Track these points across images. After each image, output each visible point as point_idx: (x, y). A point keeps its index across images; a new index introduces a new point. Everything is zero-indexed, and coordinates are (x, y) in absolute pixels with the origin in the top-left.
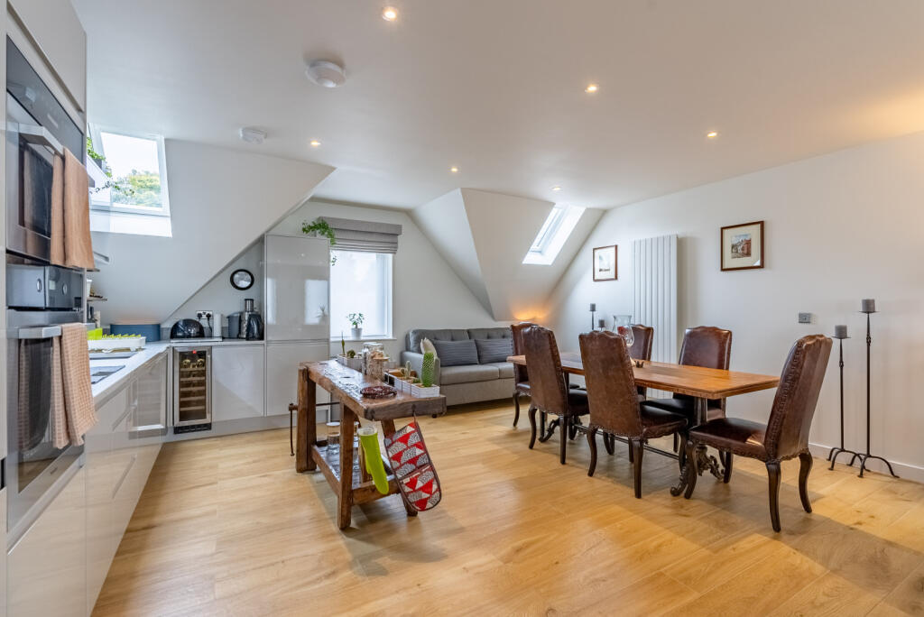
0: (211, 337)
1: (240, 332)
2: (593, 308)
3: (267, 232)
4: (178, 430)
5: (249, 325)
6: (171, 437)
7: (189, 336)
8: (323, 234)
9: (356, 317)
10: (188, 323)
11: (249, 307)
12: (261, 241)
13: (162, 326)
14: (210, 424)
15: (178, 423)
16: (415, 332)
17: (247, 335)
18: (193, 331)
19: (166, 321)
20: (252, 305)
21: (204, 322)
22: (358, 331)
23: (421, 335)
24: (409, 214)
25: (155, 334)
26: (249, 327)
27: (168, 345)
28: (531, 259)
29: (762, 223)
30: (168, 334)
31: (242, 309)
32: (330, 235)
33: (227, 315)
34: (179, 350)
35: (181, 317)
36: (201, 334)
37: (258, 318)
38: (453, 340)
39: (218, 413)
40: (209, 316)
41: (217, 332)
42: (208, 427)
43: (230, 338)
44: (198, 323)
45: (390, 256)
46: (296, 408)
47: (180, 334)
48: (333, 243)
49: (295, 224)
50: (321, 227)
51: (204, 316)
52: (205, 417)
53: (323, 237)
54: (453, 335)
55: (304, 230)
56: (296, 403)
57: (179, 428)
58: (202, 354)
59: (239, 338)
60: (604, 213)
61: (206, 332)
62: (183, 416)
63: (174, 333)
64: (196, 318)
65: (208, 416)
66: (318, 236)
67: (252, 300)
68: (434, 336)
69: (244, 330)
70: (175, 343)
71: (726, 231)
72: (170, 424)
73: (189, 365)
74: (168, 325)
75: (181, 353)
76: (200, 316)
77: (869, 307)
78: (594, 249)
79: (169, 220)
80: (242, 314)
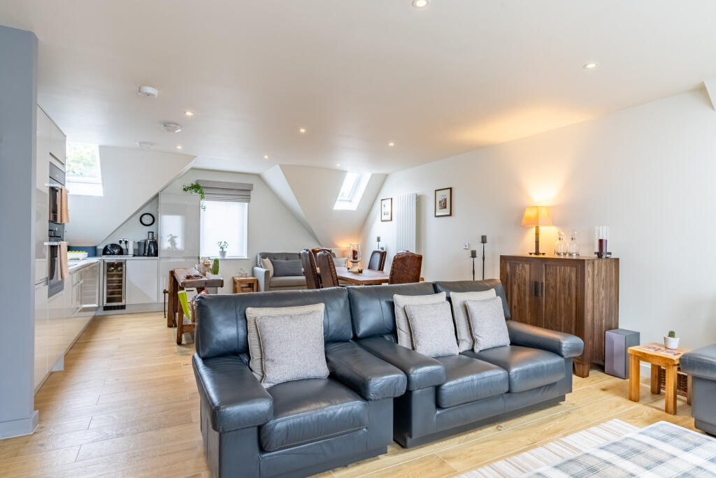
0: (127, 254)
1: (145, 252)
2: (379, 240)
3: (161, 191)
4: (106, 308)
5: (149, 247)
6: (101, 312)
7: (114, 254)
8: (196, 192)
9: (223, 244)
10: (113, 246)
11: (150, 236)
12: (157, 196)
13: (98, 248)
14: (125, 306)
15: (105, 304)
16: (261, 254)
17: (148, 254)
18: (116, 251)
19: (100, 244)
20: (153, 235)
21: (123, 246)
22: (223, 253)
23: (264, 256)
24: (259, 176)
25: (93, 252)
26: (150, 249)
27: (100, 258)
28: (339, 206)
29: (451, 189)
30: (101, 252)
31: (146, 238)
32: (201, 192)
33: (137, 241)
34: (107, 261)
35: (109, 242)
36: (121, 252)
37: (155, 243)
38: (287, 260)
39: (129, 298)
40: (126, 242)
41: (131, 252)
42: (123, 307)
43: (139, 256)
44: (119, 246)
45: (246, 204)
46: (167, 292)
47: (108, 253)
48: (202, 198)
49: (179, 185)
50: (196, 187)
51: (123, 242)
52: (121, 301)
53: (197, 194)
54: (287, 256)
55: (184, 189)
56: (167, 290)
57: (107, 307)
58: (120, 264)
59: (144, 255)
60: (386, 176)
61: (124, 252)
62: (109, 300)
63: (105, 252)
64: (118, 243)
65: (123, 301)
66: (194, 193)
67: (153, 232)
68: (273, 257)
69: (147, 251)
70: (104, 257)
71: (438, 192)
72: (101, 304)
73: (113, 271)
74: (101, 247)
75: (108, 263)
76: (121, 242)
77: (484, 240)
78: (382, 200)
79: (101, 185)
80: (146, 241)
